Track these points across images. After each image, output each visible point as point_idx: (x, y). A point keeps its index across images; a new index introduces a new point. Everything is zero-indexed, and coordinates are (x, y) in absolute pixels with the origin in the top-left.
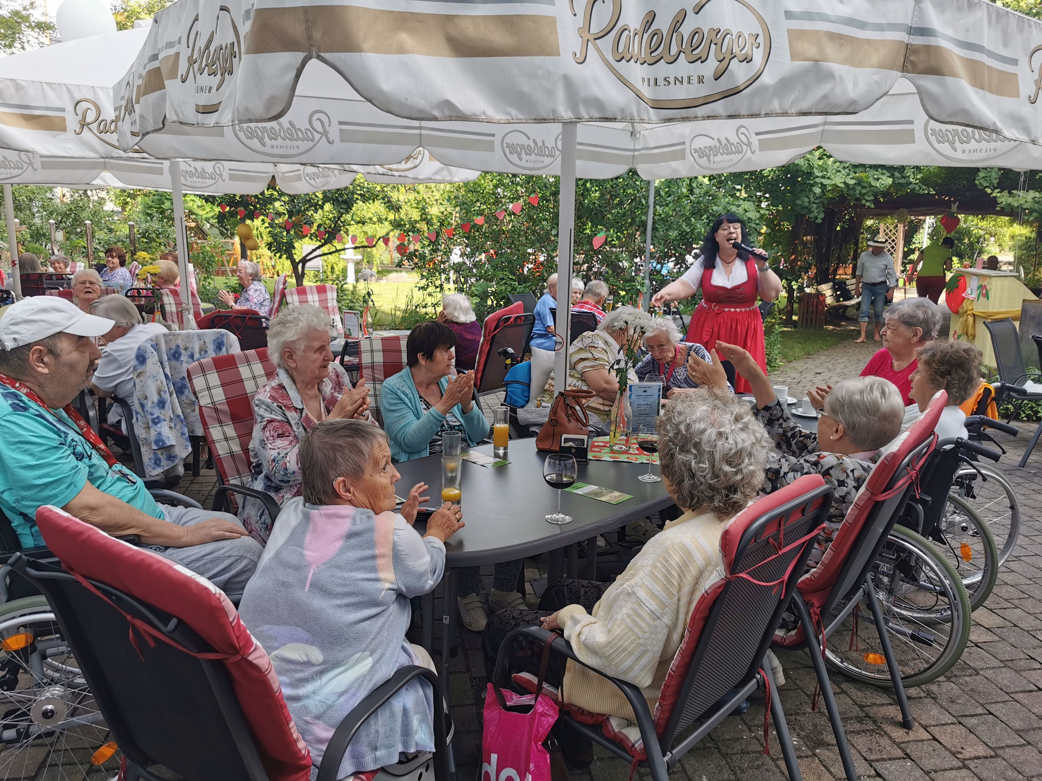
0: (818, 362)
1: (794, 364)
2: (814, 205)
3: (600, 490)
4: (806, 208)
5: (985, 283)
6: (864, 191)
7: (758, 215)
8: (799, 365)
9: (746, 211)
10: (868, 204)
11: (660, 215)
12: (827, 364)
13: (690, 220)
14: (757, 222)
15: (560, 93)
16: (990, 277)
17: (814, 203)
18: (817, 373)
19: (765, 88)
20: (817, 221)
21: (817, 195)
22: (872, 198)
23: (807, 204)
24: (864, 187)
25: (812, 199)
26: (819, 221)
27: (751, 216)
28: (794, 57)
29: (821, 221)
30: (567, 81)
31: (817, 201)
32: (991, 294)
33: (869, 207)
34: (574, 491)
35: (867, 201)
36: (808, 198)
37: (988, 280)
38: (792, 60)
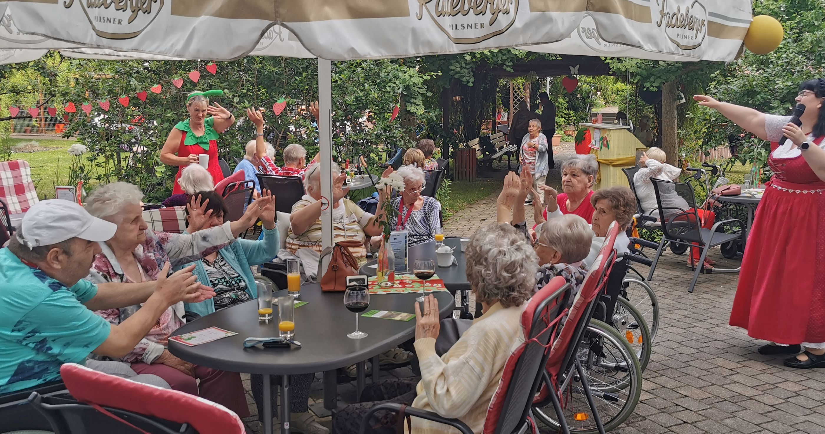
0: (480, 210)
1: (460, 213)
2: (465, 70)
3: (390, 314)
4: (459, 72)
5: (606, 135)
6: (504, 58)
7: (421, 80)
8: (466, 213)
9: (411, 77)
10: (508, 69)
11: (336, 81)
12: (487, 212)
13: (363, 86)
14: (420, 86)
15: (410, 39)
16: (609, 130)
17: (465, 68)
18: (482, 220)
19: (516, 29)
20: (468, 85)
21: (467, 62)
22: (511, 63)
23: (459, 69)
24: (505, 55)
25: (463, 65)
26: (471, 84)
27: (416, 82)
28: (532, 10)
29: (472, 85)
30: (414, 32)
31: (468, 67)
32: (611, 144)
33: (509, 71)
34: (372, 316)
35: (507, 66)
36: (460, 64)
37: (607, 133)
38: (531, 12)
